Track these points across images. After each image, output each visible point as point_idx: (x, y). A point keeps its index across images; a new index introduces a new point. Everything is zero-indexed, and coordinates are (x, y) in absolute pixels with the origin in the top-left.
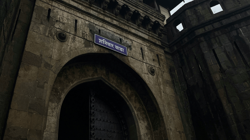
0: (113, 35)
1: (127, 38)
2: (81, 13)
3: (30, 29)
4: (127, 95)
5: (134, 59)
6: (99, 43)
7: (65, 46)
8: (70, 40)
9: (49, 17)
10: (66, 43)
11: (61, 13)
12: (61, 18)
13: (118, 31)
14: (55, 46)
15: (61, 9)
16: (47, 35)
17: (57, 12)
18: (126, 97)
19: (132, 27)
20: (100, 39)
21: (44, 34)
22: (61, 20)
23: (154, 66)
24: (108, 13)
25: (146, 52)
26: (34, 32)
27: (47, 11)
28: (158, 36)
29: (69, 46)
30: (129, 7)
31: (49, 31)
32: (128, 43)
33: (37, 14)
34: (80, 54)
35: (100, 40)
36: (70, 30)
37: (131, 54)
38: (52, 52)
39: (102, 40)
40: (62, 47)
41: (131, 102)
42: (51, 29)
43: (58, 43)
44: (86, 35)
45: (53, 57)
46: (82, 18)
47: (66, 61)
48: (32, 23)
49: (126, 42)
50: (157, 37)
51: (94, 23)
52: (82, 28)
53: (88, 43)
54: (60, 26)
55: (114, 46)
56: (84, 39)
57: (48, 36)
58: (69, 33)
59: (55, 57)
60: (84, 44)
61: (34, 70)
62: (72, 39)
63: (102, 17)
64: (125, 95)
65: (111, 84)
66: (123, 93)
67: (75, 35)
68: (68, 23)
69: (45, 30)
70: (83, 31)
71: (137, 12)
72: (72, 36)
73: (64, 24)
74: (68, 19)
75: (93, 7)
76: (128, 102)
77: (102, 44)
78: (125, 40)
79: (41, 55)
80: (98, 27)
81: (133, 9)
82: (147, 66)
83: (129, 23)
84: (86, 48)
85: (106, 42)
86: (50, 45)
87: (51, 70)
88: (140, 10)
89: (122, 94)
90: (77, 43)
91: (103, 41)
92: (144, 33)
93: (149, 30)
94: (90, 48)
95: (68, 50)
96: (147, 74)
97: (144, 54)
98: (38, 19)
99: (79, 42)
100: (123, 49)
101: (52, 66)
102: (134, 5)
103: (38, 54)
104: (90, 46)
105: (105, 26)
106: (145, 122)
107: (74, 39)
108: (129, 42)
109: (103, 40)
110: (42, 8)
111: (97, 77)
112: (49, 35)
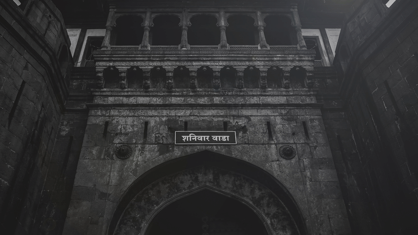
0: (210, 122)
1: (239, 117)
2: (154, 109)
3: (80, 157)
4: (252, 201)
5: (252, 145)
6: (183, 142)
7: (128, 163)
8: (137, 152)
9: (105, 132)
10: (131, 158)
11: (122, 121)
12: (123, 128)
13: (220, 111)
14: (114, 168)
15: (123, 116)
16: (102, 157)
17: (117, 122)
18: (251, 203)
19: (251, 94)
20: (183, 137)
21: (99, 158)
22: (123, 131)
23: (295, 143)
24: (201, 91)
25: (279, 126)
26: (85, 160)
27: (104, 126)
28: (307, 89)
29: (135, 162)
30: (235, 66)
31: (106, 151)
32: (239, 123)
33: (89, 136)
34: (152, 166)
35: (185, 138)
36: (136, 140)
37: (245, 139)
38: (110, 178)
39: (188, 137)
40: (124, 166)
41: (260, 209)
42: (108, 149)
43: (118, 163)
44: (162, 138)
45: (112, 182)
46: (155, 116)
47: (130, 182)
48: (83, 149)
49: (237, 122)
50: (306, 91)
51: (176, 116)
52: (155, 131)
53: (164, 148)
54: (121, 140)
55: (210, 138)
56: (158, 144)
57: (104, 159)
58: (134, 144)
59: (114, 181)
60: (158, 151)
61: (85, 205)
62: (140, 150)
63: (192, 100)
64: (248, 200)
65: (224, 191)
66: (245, 199)
67: (144, 143)
68: (134, 131)
69: (100, 152)
70: (157, 134)
71: (252, 68)
72: (140, 147)
73: (126, 134)
74: (133, 126)
75: (175, 92)
76: (255, 209)
77: (189, 142)
78: (233, 122)
79: (95, 185)
80: (183, 119)
81: (242, 67)
82: (278, 148)
83: (244, 91)
84: (161, 157)
85: (196, 137)
86: (107, 168)
87: (108, 200)
88: (256, 63)
89: (243, 200)
90: (147, 153)
91: (190, 137)
92: (278, 96)
93: (285, 88)
94: (168, 155)
95: (134, 167)
96: (278, 160)
97: (274, 131)
98: (91, 142)
99: (150, 151)
100: (228, 137)
101: (110, 195)
102: (244, 59)
103: (90, 185)
104: (168, 151)
105: (196, 112)
106: (286, 232)
107: (143, 149)
108: (242, 122)
109: (190, 135)
110: (96, 125)
111: (197, 187)
112: (106, 157)
